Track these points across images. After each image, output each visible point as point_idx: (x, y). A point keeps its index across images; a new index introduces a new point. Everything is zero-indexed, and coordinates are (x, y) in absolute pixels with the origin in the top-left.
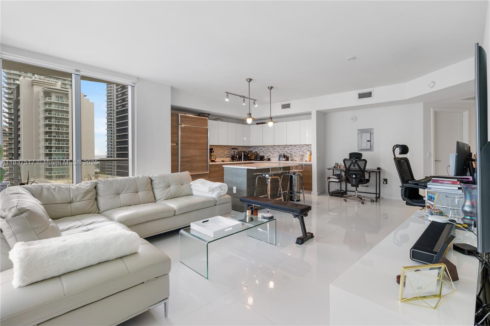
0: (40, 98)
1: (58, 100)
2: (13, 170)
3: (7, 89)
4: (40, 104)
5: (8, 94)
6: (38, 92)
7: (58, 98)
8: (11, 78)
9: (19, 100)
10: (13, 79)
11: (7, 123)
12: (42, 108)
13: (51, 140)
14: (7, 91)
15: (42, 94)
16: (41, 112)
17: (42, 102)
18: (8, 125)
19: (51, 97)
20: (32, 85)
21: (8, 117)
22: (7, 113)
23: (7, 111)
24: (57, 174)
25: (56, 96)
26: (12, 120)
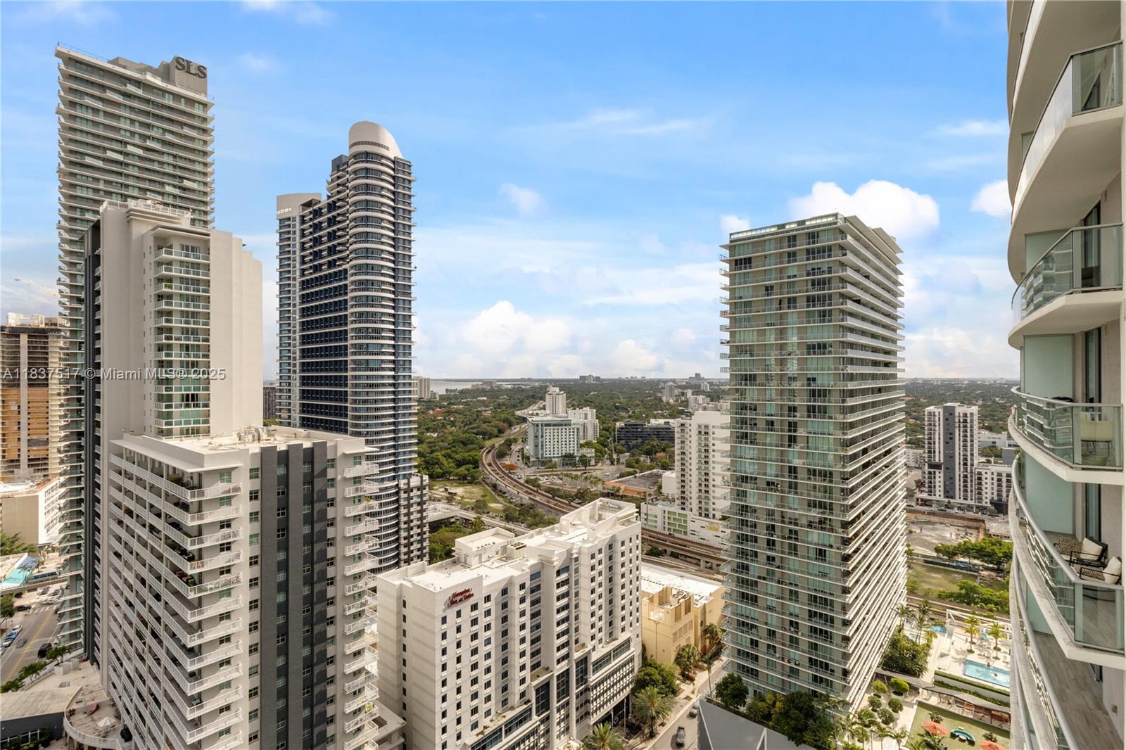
0: (147, 250)
1: (187, 256)
2: (83, 415)
3: (66, 232)
4: (147, 267)
5: (71, 242)
6: (143, 236)
7: (187, 250)
8: (76, 208)
9: (98, 256)
10: (81, 209)
11: (66, 308)
12: (151, 275)
13: (169, 347)
14: (66, 236)
15: (150, 242)
16: (147, 283)
17: (150, 259)
18: (67, 312)
19: (171, 247)
20: (129, 222)
21: (69, 294)
22: (66, 285)
23: (68, 281)
24: (183, 426)
25: (183, 246)
26: (79, 300)
